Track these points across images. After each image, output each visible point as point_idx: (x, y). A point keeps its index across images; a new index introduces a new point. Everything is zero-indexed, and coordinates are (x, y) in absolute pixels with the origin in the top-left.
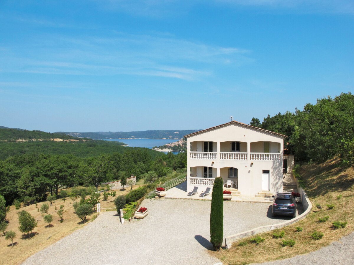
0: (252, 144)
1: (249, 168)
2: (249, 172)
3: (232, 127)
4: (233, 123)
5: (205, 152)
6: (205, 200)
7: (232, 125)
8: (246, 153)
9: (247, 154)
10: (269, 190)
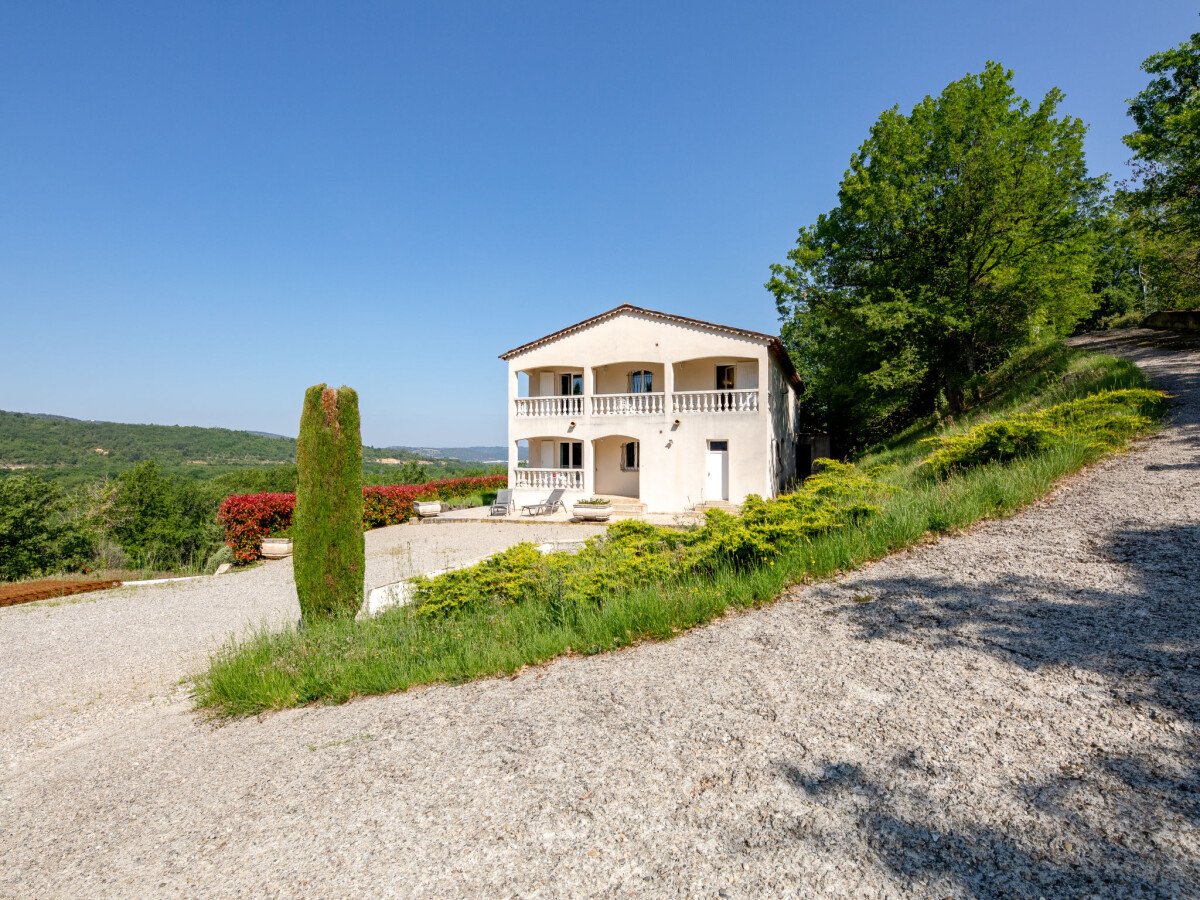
0: (677, 366)
1: (669, 435)
2: (669, 446)
3: (624, 321)
4: (623, 310)
5: (565, 397)
6: (553, 523)
7: (621, 317)
8: (662, 393)
9: (663, 396)
10: (727, 499)
